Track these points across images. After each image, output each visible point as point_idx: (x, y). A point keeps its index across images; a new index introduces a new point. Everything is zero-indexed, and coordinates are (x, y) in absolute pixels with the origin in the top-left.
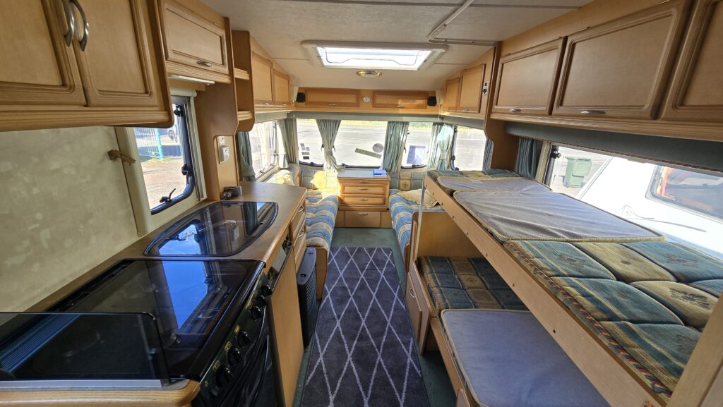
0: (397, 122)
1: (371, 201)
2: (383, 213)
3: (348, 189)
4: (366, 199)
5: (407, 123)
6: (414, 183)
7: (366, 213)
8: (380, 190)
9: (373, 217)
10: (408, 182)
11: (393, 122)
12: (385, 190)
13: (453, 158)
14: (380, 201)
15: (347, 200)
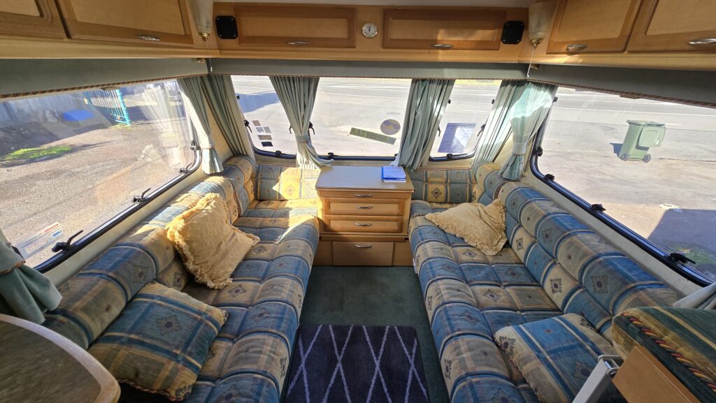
0: (431, 81)
1: (377, 226)
2: (397, 244)
3: (335, 207)
4: (368, 223)
5: (450, 82)
6: (452, 190)
7: (369, 244)
8: (393, 208)
9: (382, 251)
10: (442, 188)
11: (423, 80)
12: (402, 208)
13: (537, 151)
14: (393, 226)
15: (335, 225)
